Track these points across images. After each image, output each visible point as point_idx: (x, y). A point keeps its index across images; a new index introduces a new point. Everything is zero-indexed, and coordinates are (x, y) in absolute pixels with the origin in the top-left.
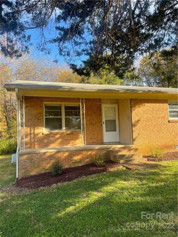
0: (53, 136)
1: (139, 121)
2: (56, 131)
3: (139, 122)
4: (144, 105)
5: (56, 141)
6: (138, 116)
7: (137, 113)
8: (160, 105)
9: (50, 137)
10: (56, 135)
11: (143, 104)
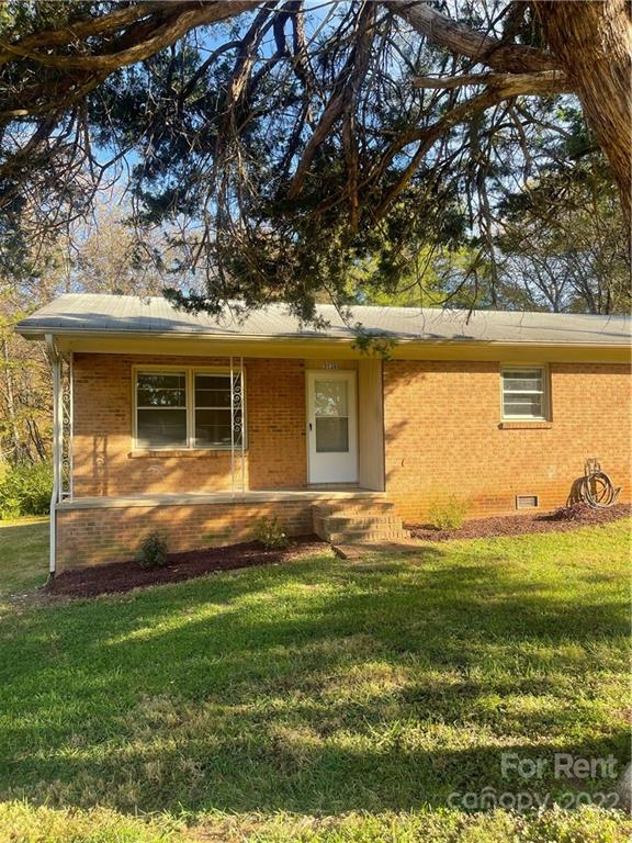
0: (157, 463)
1: (404, 423)
2: (168, 449)
3: (407, 427)
4: (423, 378)
5: (166, 475)
6: (404, 410)
7: (398, 400)
8: (473, 378)
9: (149, 464)
10: (168, 458)
11: (421, 375)
